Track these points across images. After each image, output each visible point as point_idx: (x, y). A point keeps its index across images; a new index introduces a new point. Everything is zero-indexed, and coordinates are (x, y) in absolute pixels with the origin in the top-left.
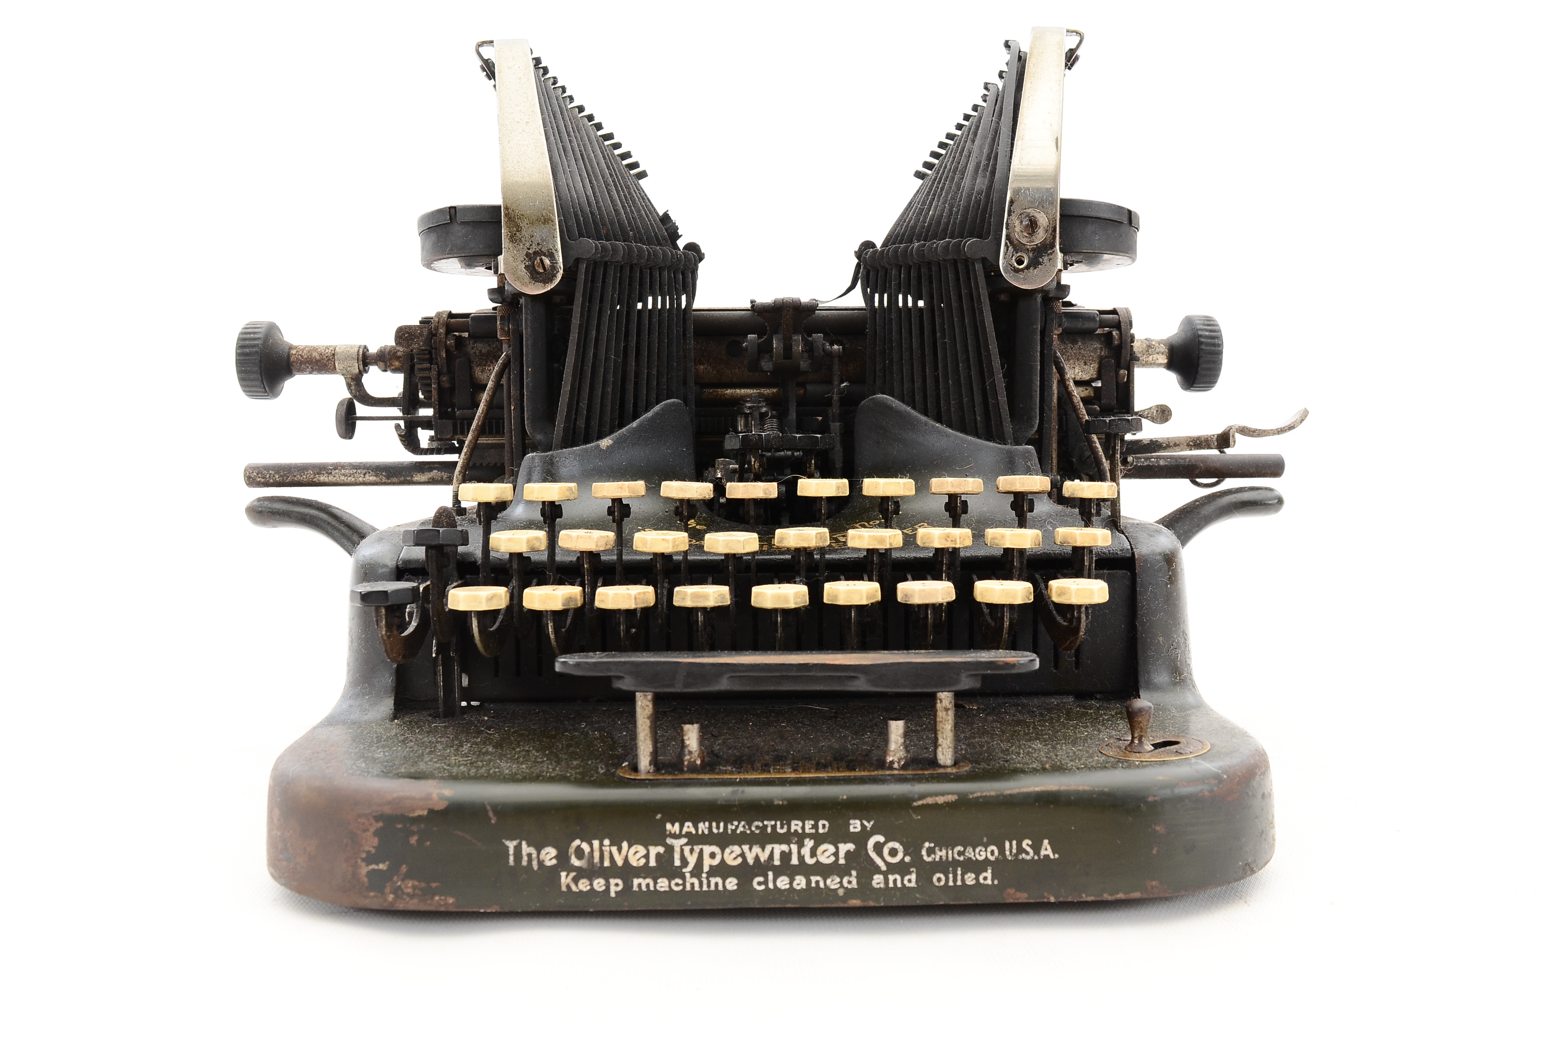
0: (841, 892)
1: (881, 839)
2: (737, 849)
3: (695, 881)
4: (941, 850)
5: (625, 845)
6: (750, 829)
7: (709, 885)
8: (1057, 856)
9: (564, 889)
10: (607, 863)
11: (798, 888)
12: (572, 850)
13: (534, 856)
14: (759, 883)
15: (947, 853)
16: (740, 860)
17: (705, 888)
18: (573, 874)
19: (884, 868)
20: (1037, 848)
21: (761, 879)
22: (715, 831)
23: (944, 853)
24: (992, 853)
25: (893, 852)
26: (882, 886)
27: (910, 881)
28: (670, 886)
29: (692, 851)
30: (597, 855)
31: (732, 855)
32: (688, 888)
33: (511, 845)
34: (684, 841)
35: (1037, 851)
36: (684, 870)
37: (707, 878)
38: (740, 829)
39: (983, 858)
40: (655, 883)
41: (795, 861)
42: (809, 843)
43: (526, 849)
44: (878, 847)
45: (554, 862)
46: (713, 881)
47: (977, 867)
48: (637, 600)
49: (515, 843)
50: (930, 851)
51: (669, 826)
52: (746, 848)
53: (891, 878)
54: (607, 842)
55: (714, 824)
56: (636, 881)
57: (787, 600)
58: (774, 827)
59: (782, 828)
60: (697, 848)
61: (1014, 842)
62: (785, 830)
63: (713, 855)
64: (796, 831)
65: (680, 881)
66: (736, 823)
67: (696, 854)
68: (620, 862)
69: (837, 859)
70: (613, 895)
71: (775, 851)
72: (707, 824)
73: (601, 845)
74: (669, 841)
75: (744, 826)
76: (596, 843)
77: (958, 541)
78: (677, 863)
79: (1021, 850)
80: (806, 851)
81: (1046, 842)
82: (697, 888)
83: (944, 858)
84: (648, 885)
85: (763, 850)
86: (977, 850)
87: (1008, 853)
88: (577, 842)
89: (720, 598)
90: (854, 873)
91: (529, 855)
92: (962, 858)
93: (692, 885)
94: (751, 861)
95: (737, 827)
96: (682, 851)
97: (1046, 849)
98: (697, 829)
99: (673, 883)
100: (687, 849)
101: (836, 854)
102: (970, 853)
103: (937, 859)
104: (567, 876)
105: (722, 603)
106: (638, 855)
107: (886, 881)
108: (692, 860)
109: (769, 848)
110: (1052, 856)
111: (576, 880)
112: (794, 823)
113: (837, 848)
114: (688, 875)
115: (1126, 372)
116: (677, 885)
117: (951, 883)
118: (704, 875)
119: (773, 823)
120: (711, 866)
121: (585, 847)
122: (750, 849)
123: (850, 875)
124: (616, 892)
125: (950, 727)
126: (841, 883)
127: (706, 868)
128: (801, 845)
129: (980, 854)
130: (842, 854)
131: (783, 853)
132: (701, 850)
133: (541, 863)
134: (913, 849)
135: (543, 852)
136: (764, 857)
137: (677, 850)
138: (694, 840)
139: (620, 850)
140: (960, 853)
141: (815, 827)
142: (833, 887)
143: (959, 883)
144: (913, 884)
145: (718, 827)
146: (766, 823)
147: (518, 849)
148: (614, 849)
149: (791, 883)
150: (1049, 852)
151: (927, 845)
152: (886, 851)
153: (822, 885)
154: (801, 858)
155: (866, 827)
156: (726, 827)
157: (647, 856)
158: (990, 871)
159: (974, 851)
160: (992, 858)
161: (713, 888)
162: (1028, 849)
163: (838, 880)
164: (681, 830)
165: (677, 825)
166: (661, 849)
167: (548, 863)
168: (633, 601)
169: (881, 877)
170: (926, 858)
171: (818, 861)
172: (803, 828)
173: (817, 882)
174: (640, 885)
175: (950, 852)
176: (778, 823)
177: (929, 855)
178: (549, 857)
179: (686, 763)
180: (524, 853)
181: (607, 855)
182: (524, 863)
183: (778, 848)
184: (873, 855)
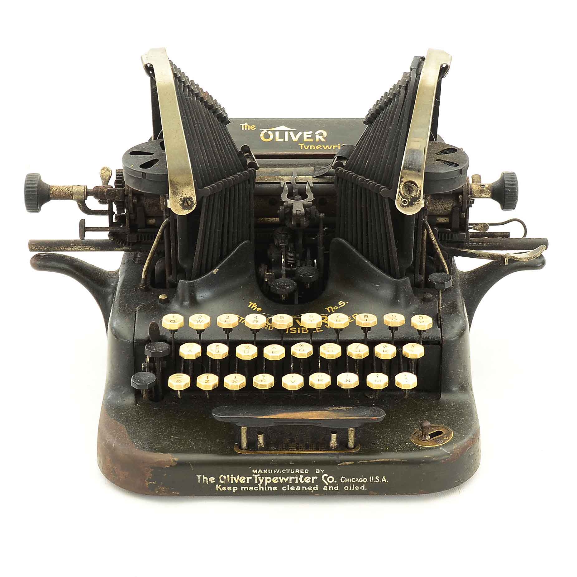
0: (312, 491)
1: (327, 475)
2: (277, 478)
3: (262, 488)
5: (238, 477)
6: (281, 472)
7: (267, 489)
9: (217, 490)
10: (232, 482)
11: (298, 490)
12: (220, 478)
13: (207, 480)
14: (284, 489)
16: (278, 481)
17: (266, 490)
18: (220, 485)
19: (327, 484)
20: (381, 479)
21: (285, 487)
22: (269, 472)
23: (348, 480)
24: (365, 480)
25: (331, 480)
26: (327, 490)
27: (336, 488)
28: (254, 489)
29: (261, 478)
30: (229, 479)
31: (275, 480)
32: (260, 490)
33: (199, 476)
34: (259, 475)
36: (259, 484)
38: (278, 472)
39: (362, 482)
40: (249, 488)
41: (297, 482)
42: (302, 476)
44: (326, 478)
45: (214, 481)
46: (268, 487)
47: (360, 485)
50: (343, 479)
51: (253, 471)
52: (280, 478)
53: (330, 487)
54: (232, 475)
56: (242, 488)
58: (290, 471)
59: (292, 472)
60: (263, 478)
61: (373, 477)
63: (268, 480)
64: (297, 472)
65: (257, 488)
66: (277, 470)
67: (263, 480)
68: (236, 482)
69: (311, 481)
70: (234, 492)
72: (267, 470)
73: (230, 476)
74: (253, 475)
76: (228, 476)
78: (256, 482)
79: (375, 479)
80: (301, 479)
81: (384, 477)
82: (263, 490)
84: (246, 489)
85: (286, 478)
86: (360, 479)
87: (370, 480)
88: (222, 476)
91: (205, 480)
92: (354, 482)
93: (261, 489)
94: (282, 482)
96: (258, 478)
98: (263, 472)
99: (255, 488)
102: (357, 480)
103: (346, 482)
104: (218, 486)
106: (243, 480)
107: (328, 488)
108: (261, 481)
109: (288, 478)
110: (386, 482)
111: (221, 487)
112: (296, 470)
113: (311, 478)
114: (260, 486)
115: (465, 214)
117: (350, 489)
120: (268, 483)
121: (225, 477)
123: (316, 486)
126: (312, 488)
127: (266, 484)
128: (299, 477)
130: (313, 480)
132: (265, 478)
133: (209, 482)
134: (337, 478)
135: (210, 479)
136: (286, 480)
137: (256, 478)
138: (262, 475)
139: (236, 478)
140: (354, 480)
141: (304, 471)
142: (309, 490)
143: (353, 489)
144: (337, 489)
145: (270, 471)
146: (287, 470)
147: (201, 478)
149: (295, 489)
150: (385, 480)
151: (342, 477)
152: (328, 479)
153: (306, 489)
154: (299, 481)
155: (321, 472)
156: (273, 471)
157: (246, 480)
158: (364, 486)
160: (365, 482)
161: (268, 490)
162: (378, 479)
164: (258, 472)
165: (256, 471)
166: (251, 478)
167: (212, 482)
169: (326, 487)
170: (342, 481)
171: (304, 482)
172: (300, 472)
173: (304, 488)
174: (243, 489)
175: (350, 480)
178: (212, 480)
179: (259, 447)
180: (203, 479)
181: (232, 480)
182: (204, 482)
183: (291, 478)
184: (324, 480)
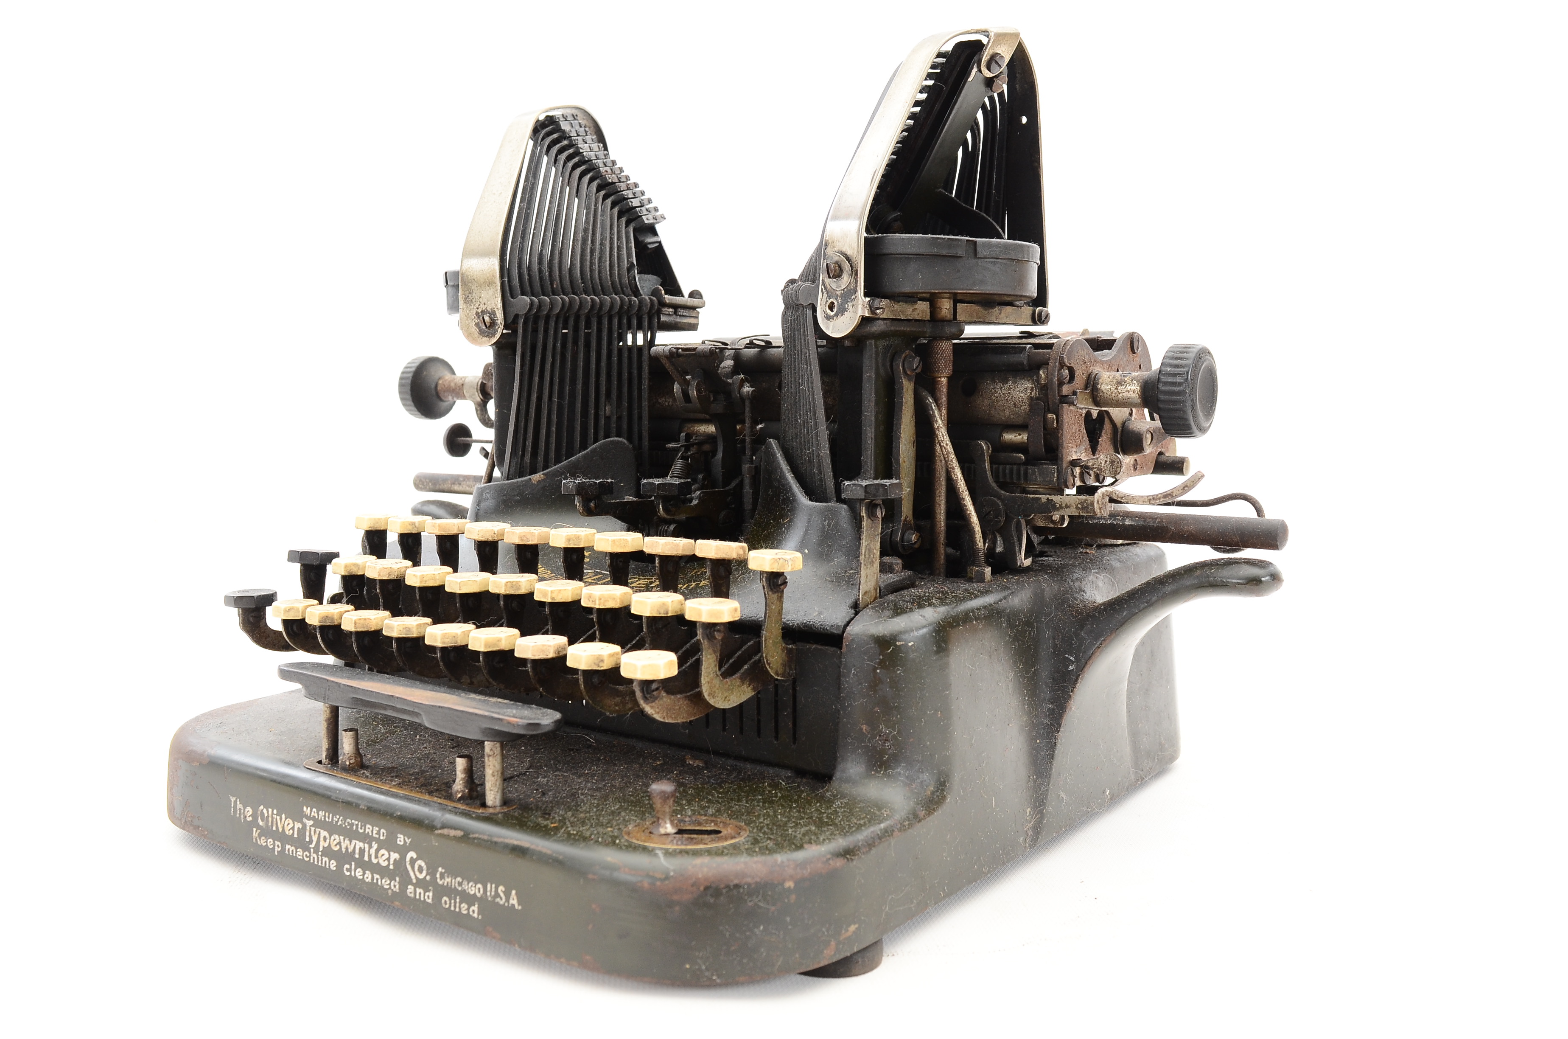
0: (389, 892)
1: (414, 855)
2: (337, 838)
3: (315, 856)
4: (448, 877)
5: (283, 816)
6: (345, 822)
7: (322, 862)
8: (520, 908)
9: (254, 840)
10: (274, 828)
11: (367, 880)
12: (259, 812)
13: (242, 811)
14: (347, 870)
15: (452, 880)
16: (338, 847)
17: (319, 863)
18: (258, 831)
19: (414, 881)
20: (508, 895)
21: (348, 866)
22: (327, 819)
23: (449, 880)
24: (479, 890)
26: (413, 895)
27: (428, 897)
28: (303, 856)
29: (315, 832)
30: (270, 820)
31: (336, 841)
32: (312, 861)
33: (233, 799)
34: (311, 822)
35: (507, 898)
36: (310, 846)
37: (321, 856)
38: (340, 820)
39: (472, 893)
40: (296, 851)
41: (366, 858)
42: (375, 846)
43: (239, 806)
44: (413, 861)
45: (251, 818)
46: (324, 859)
47: (470, 900)
48: (357, 625)
49: (234, 798)
50: (442, 876)
51: (305, 807)
52: (342, 838)
53: (418, 891)
54: (275, 812)
55: (327, 814)
56: (288, 847)
57: (436, 640)
58: (358, 826)
59: (361, 827)
60: (318, 830)
61: (493, 886)
62: (363, 830)
63: (325, 839)
64: (368, 833)
65: (308, 854)
67: (316, 836)
68: (280, 829)
69: (389, 865)
71: (357, 846)
72: (324, 811)
73: (272, 812)
74: (305, 820)
75: (342, 819)
76: (270, 811)
78: (307, 839)
79: (497, 895)
80: (373, 852)
81: (514, 892)
82: (316, 862)
83: (450, 885)
84: (292, 851)
85: (351, 843)
86: (470, 885)
87: (488, 894)
88: (262, 806)
89: (404, 630)
90: (397, 879)
91: (240, 810)
92: (460, 889)
93: (314, 859)
94: (344, 850)
96: (310, 830)
97: (513, 899)
98: (318, 814)
99: (305, 854)
100: (313, 829)
101: (388, 859)
102: (465, 886)
103: (445, 884)
104: (256, 831)
105: (406, 635)
106: (289, 827)
107: (415, 892)
108: (315, 839)
109: (353, 842)
110: (517, 907)
111: (260, 836)
112: (368, 826)
113: (390, 855)
114: (312, 851)
115: (1054, 416)
116: (307, 856)
117: (453, 908)
118: (320, 853)
119: (357, 822)
120: (324, 847)
121: (265, 811)
122: (344, 840)
123: (396, 881)
124: (278, 851)
125: (491, 772)
126: (390, 884)
127: (321, 849)
128: (370, 846)
129: (474, 889)
130: (392, 862)
131: (360, 849)
132: (320, 833)
133: (245, 817)
134: (432, 872)
135: (247, 810)
136: (351, 849)
137: (308, 828)
138: (318, 824)
139: (281, 820)
140: (460, 884)
141: (378, 833)
142: (385, 886)
143: (458, 909)
144: (430, 901)
145: (329, 817)
146: (353, 821)
147: (235, 804)
148: (279, 818)
149: (363, 875)
150: (515, 902)
151: (441, 870)
152: (416, 866)
153: (379, 883)
154: (370, 856)
155: (406, 843)
156: (333, 817)
157: (293, 829)
158: (476, 906)
159: (468, 885)
160: (479, 895)
161: (323, 864)
162: (502, 895)
163: (388, 882)
164: (311, 812)
165: (309, 808)
166: (300, 825)
167: (248, 819)
168: (353, 625)
169: (413, 887)
170: (438, 880)
171: (378, 862)
172: (372, 832)
173: (377, 880)
174: (289, 850)
175: (453, 881)
176: (360, 823)
177: (441, 879)
178: (249, 814)
181: (275, 820)
182: (238, 816)
183: (359, 845)
184: (409, 867)
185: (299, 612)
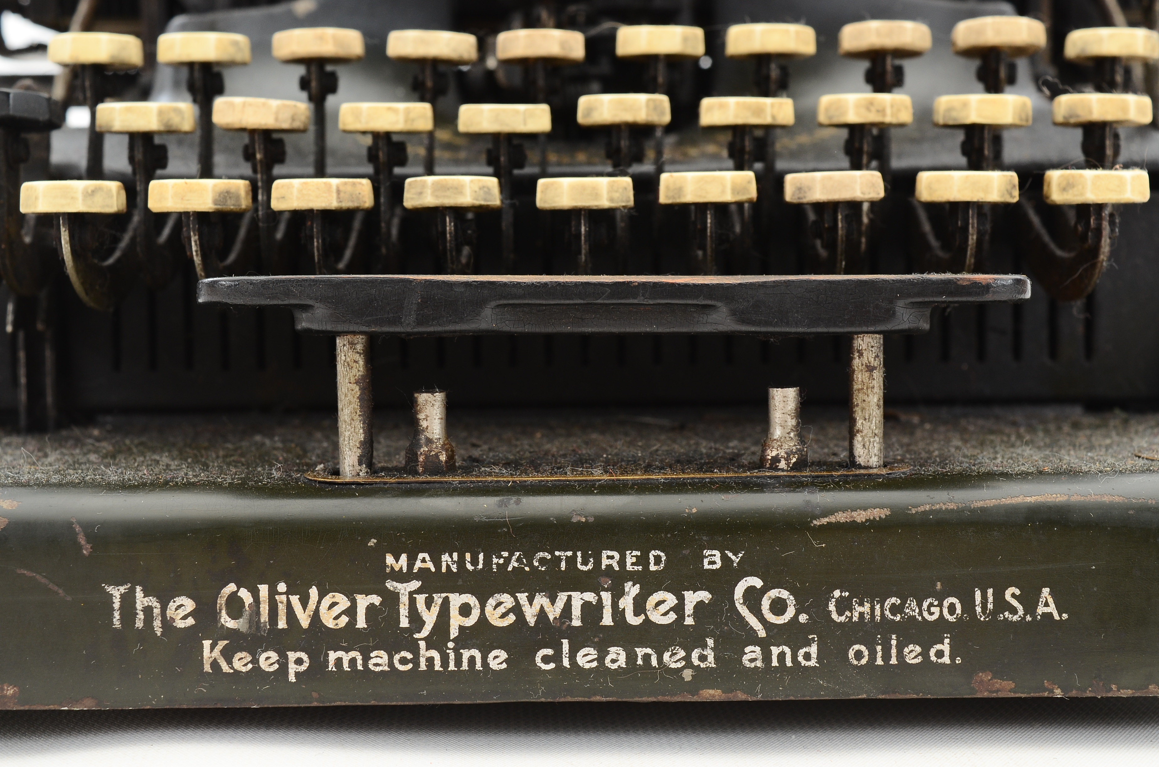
0: (688, 675)
1: (757, 582)
2: (508, 601)
3: (434, 654)
4: (861, 605)
5: (314, 592)
6: (530, 564)
7: (458, 662)
8: (1065, 616)
9: (207, 668)
10: (282, 624)
11: (614, 666)
12: (222, 601)
13: (157, 611)
14: (546, 659)
15: (873, 609)
16: (512, 618)
17: (452, 667)
18: (222, 644)
19: (762, 633)
20: (1029, 602)
21: (549, 652)
22: (470, 567)
23: (866, 608)
24: (952, 609)
25: (778, 607)
26: (759, 664)
27: (807, 656)
28: (391, 664)
29: (429, 603)
30: (265, 609)
32: (423, 667)
33: (116, 592)
34: (415, 584)
35: (1030, 606)
36: (417, 636)
37: (456, 650)
38: (514, 564)
39: (935, 617)
40: (366, 659)
41: (607, 620)
42: (632, 590)
43: (141, 600)
44: (753, 598)
45: (190, 621)
46: (466, 654)
47: (925, 634)
48: (342, 195)
49: (122, 589)
50: (843, 606)
51: (390, 559)
52: (522, 597)
53: (775, 651)
54: (282, 587)
55: (467, 556)
56: (333, 656)
58: (571, 561)
59: (585, 563)
60: (438, 599)
61: (990, 591)
62: (590, 566)
63: (465, 610)
64: (610, 567)
65: (409, 656)
66: (505, 554)
67: (435, 610)
68: (304, 621)
69: (681, 616)
70: (292, 678)
71: (573, 602)
72: (455, 555)
73: (273, 592)
74: (390, 585)
75: (518, 560)
76: (264, 590)
77: (888, 111)
78: (404, 623)
79: (1002, 605)
80: (627, 603)
81: (1046, 591)
82: (438, 667)
83: (867, 618)
84: (353, 661)
85: (553, 602)
86: (925, 605)
87: (979, 609)
88: (232, 587)
89: (482, 193)
90: (710, 642)
91: (148, 610)
92: (898, 618)
93: (430, 661)
94: (531, 621)
95: (508, 560)
96: (412, 602)
97: (1047, 605)
98: (438, 565)
99: (397, 657)
100: (421, 599)
101: (679, 609)
102: (912, 608)
103: (855, 619)
104: (213, 647)
105: (485, 200)
106: (337, 610)
107: (767, 656)
108: (430, 618)
109: (562, 597)
110: (1057, 617)
111: (228, 654)
112: (605, 554)
113: (681, 599)
114: (422, 644)
116: (403, 661)
117: (879, 662)
119: (569, 554)
120: (461, 628)
121: (245, 594)
122: (531, 600)
123: (704, 646)
124: (297, 674)
125: (875, 400)
126: (687, 658)
127: (454, 633)
128: (618, 594)
130: (689, 609)
131: (586, 606)
132: (446, 601)
133: (167, 624)
134: (813, 601)
135: (172, 606)
136: (554, 612)
137: (404, 599)
139: (304, 602)
140: (894, 609)
141: (642, 560)
142: (673, 666)
143: (894, 661)
144: (813, 663)
145: (474, 562)
146: (557, 553)
147: (128, 600)
148: (295, 600)
149: (601, 659)
150: (1052, 609)
151: (837, 593)
152: (766, 604)
153: (654, 662)
154: (618, 614)
155: (732, 561)
156: (488, 561)
157: (351, 612)
158: (947, 641)
159: (920, 606)
160: (951, 619)
161: (465, 666)
162: (1015, 603)
163: (682, 654)
164: (410, 565)
165: (404, 558)
166: (376, 600)
167: (180, 624)
168: (335, 195)
169: (758, 649)
170: (835, 616)
171: (647, 620)
172: (622, 562)
173: (647, 658)
174: (339, 661)
175: (878, 607)
176: (579, 554)
177: (840, 613)
178: (182, 613)
179: (421, 459)
180: (139, 606)
181: (282, 609)
182: (139, 624)
183: (578, 599)
184: (744, 611)
185: (112, 197)
